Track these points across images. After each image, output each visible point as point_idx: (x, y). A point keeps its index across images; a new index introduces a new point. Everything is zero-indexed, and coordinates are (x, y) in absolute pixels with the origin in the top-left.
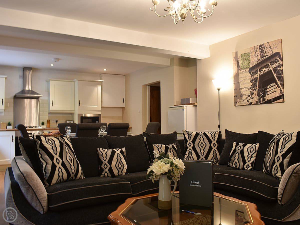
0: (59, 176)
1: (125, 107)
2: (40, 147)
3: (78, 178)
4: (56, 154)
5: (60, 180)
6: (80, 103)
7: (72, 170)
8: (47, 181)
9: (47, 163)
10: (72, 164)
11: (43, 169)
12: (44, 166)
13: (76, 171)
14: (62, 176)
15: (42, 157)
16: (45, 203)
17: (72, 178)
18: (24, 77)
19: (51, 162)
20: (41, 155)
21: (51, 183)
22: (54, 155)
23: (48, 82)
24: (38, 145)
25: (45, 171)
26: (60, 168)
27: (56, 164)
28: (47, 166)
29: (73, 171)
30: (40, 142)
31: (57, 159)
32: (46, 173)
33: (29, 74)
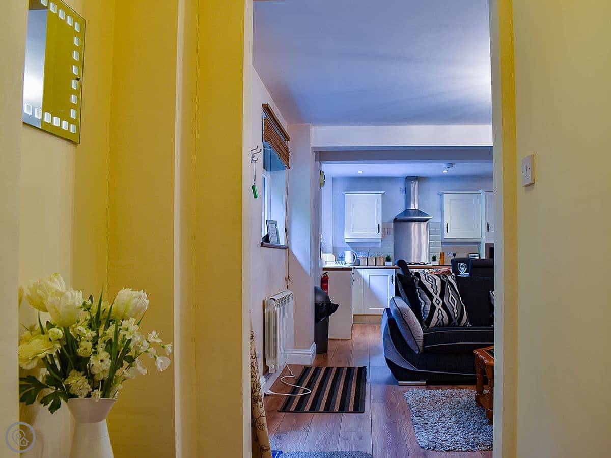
0: (439, 319)
2: (419, 285)
3: (463, 325)
4: (436, 294)
5: (440, 323)
6: (488, 227)
7: (454, 313)
8: (425, 323)
9: (425, 303)
10: (455, 307)
11: (422, 309)
12: (423, 306)
13: (459, 316)
14: (442, 319)
15: (421, 295)
16: (420, 343)
17: (455, 323)
18: (407, 191)
19: (430, 303)
20: (420, 294)
21: (429, 325)
22: (434, 295)
23: (441, 195)
24: (417, 283)
25: (423, 312)
26: (439, 309)
27: (436, 305)
28: (426, 306)
29: (456, 315)
30: (418, 280)
31: (437, 299)
32: (424, 314)
33: (414, 186)
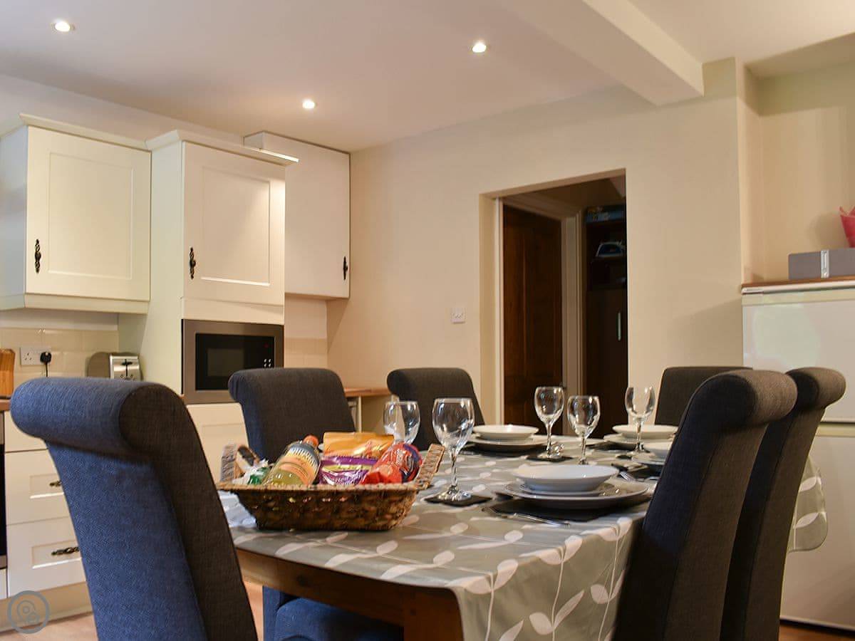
1: (347, 296)
6: (192, 264)
